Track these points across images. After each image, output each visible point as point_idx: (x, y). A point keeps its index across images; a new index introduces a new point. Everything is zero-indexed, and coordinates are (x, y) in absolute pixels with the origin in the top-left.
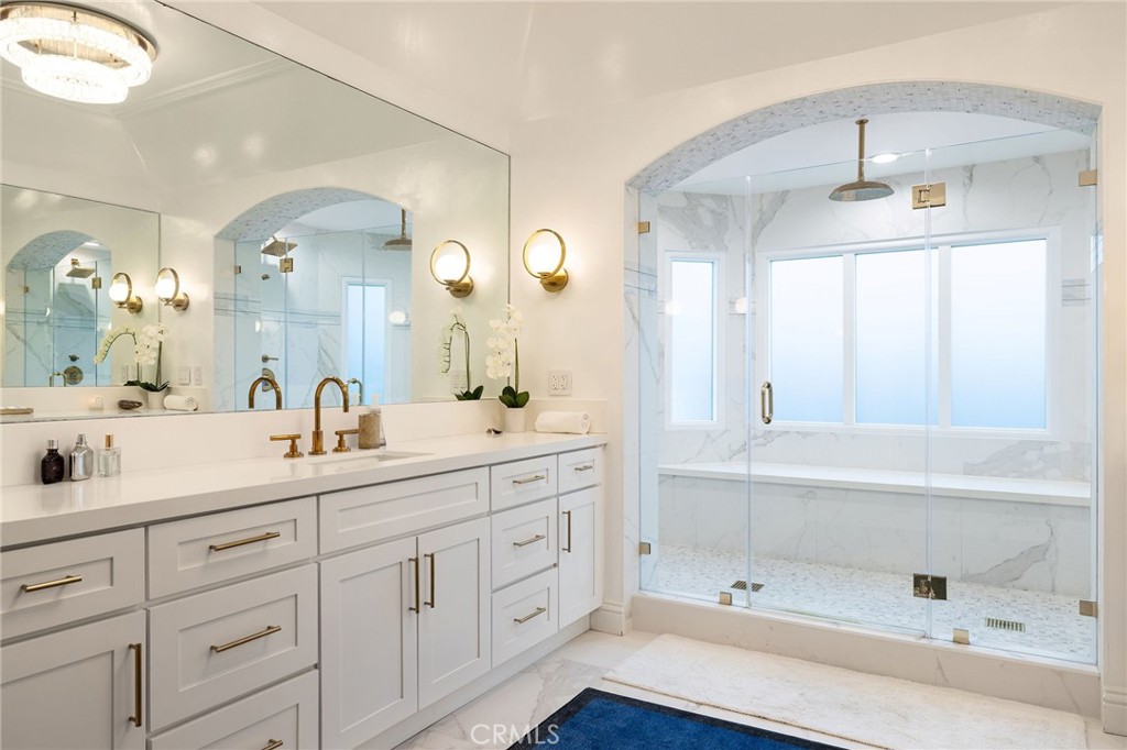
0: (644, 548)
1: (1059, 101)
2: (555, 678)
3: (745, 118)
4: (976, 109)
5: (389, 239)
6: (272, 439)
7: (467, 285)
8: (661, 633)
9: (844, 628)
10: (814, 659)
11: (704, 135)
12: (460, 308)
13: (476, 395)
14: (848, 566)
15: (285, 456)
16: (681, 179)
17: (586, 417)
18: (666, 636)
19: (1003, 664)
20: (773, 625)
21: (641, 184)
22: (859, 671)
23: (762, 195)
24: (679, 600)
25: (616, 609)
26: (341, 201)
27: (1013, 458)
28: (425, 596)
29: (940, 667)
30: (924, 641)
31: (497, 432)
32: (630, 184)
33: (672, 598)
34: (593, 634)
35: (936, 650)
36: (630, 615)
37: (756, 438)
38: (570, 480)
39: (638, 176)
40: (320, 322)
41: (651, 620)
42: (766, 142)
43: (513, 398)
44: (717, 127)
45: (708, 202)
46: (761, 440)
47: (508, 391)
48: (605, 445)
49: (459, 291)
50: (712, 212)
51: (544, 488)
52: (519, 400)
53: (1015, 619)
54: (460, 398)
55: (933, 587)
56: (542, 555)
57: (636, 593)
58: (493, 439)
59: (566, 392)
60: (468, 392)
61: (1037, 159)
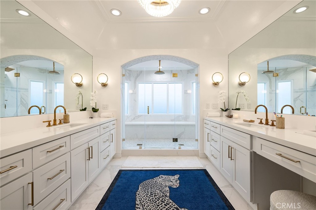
0: (124, 140)
1: (194, 63)
2: (111, 169)
3: (145, 57)
4: (181, 62)
5: (50, 71)
6: (43, 122)
7: (81, 84)
8: (128, 156)
9: (162, 149)
10: (157, 156)
11: (137, 59)
12: (81, 89)
13: (85, 109)
14: (154, 139)
15: (47, 126)
16: (130, 66)
17: (112, 114)
18: (130, 156)
19: (186, 151)
20: (150, 151)
21: (123, 67)
22: (165, 156)
23: (137, 71)
24: (132, 149)
25: (119, 153)
26: (37, 59)
27: (178, 118)
28: (91, 157)
29: (177, 153)
30: (175, 149)
31: (92, 118)
32: (121, 66)
33: (130, 149)
34: (114, 159)
35: (177, 150)
36: (122, 154)
37: (136, 117)
38: (112, 127)
39: (123, 65)
40: (21, 91)
41: (126, 154)
42: (147, 62)
43: (95, 110)
44: (140, 58)
45: (127, 71)
46: (137, 117)
47: (93, 109)
48: (116, 120)
49: (79, 85)
50: (128, 73)
51: (108, 129)
52: (97, 110)
53: (182, 144)
54: (81, 110)
55: (175, 140)
56: (108, 143)
57: (122, 149)
58: (91, 119)
59: (107, 109)
60: (83, 109)
61: (181, 71)
